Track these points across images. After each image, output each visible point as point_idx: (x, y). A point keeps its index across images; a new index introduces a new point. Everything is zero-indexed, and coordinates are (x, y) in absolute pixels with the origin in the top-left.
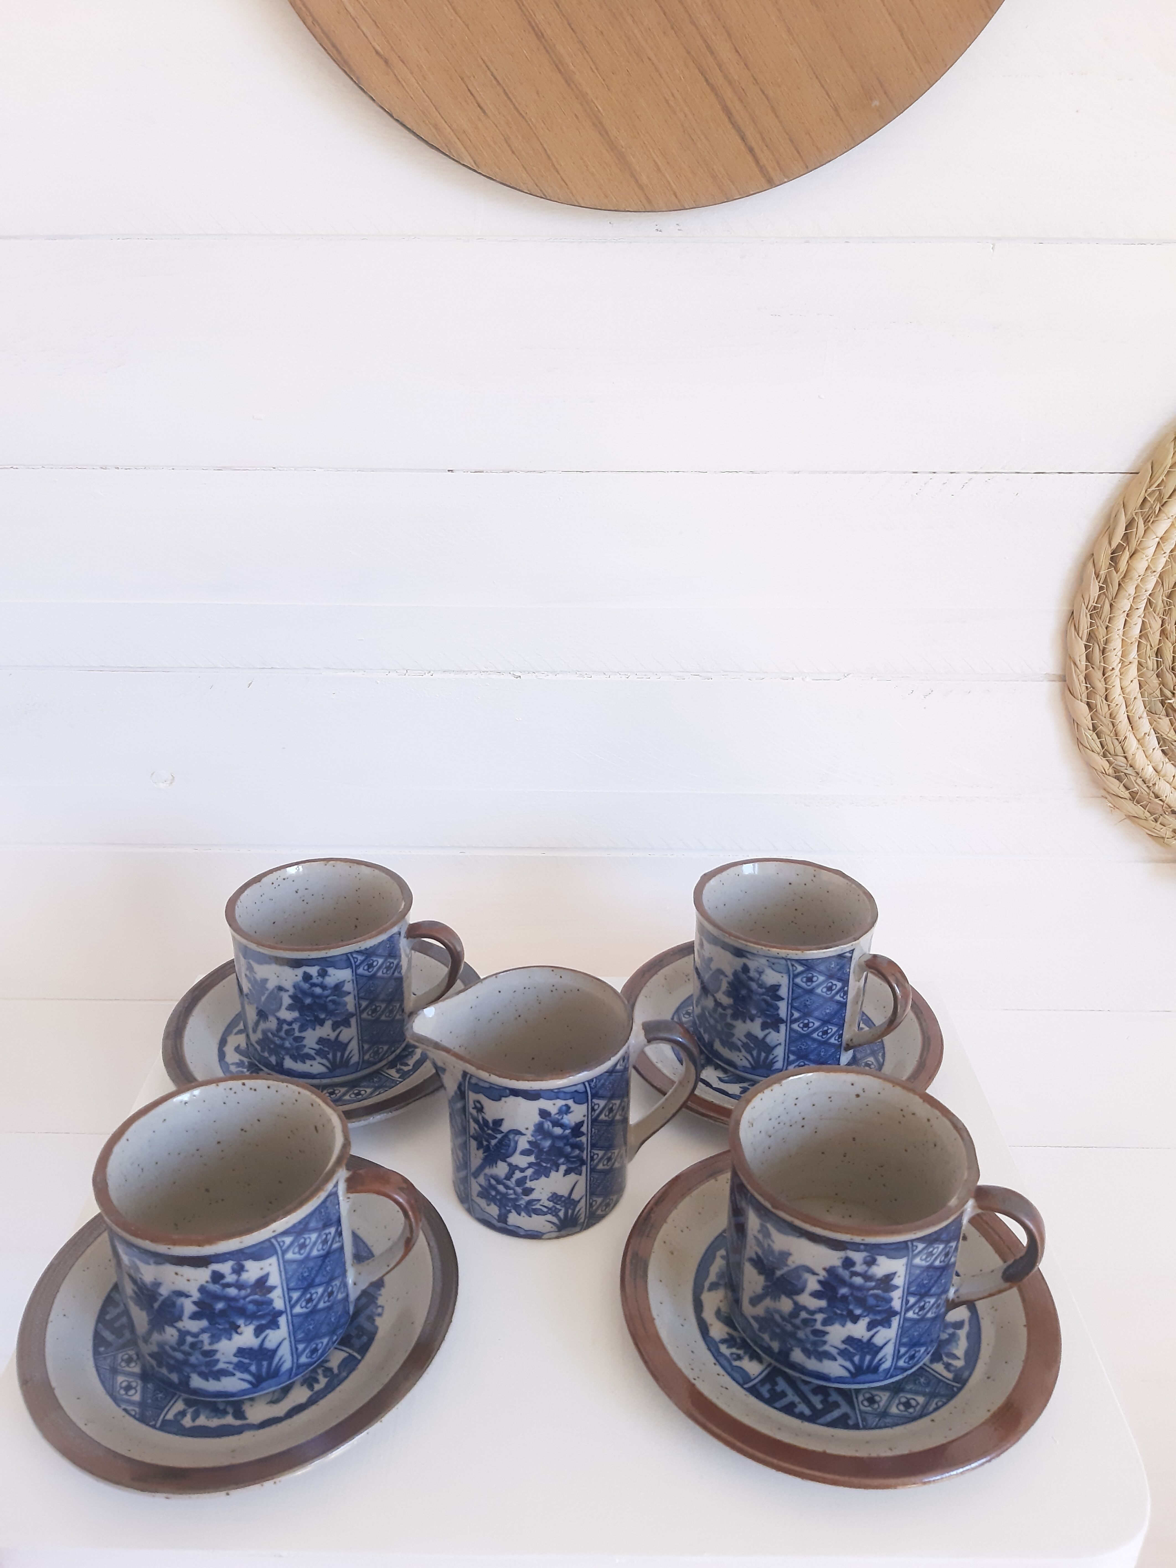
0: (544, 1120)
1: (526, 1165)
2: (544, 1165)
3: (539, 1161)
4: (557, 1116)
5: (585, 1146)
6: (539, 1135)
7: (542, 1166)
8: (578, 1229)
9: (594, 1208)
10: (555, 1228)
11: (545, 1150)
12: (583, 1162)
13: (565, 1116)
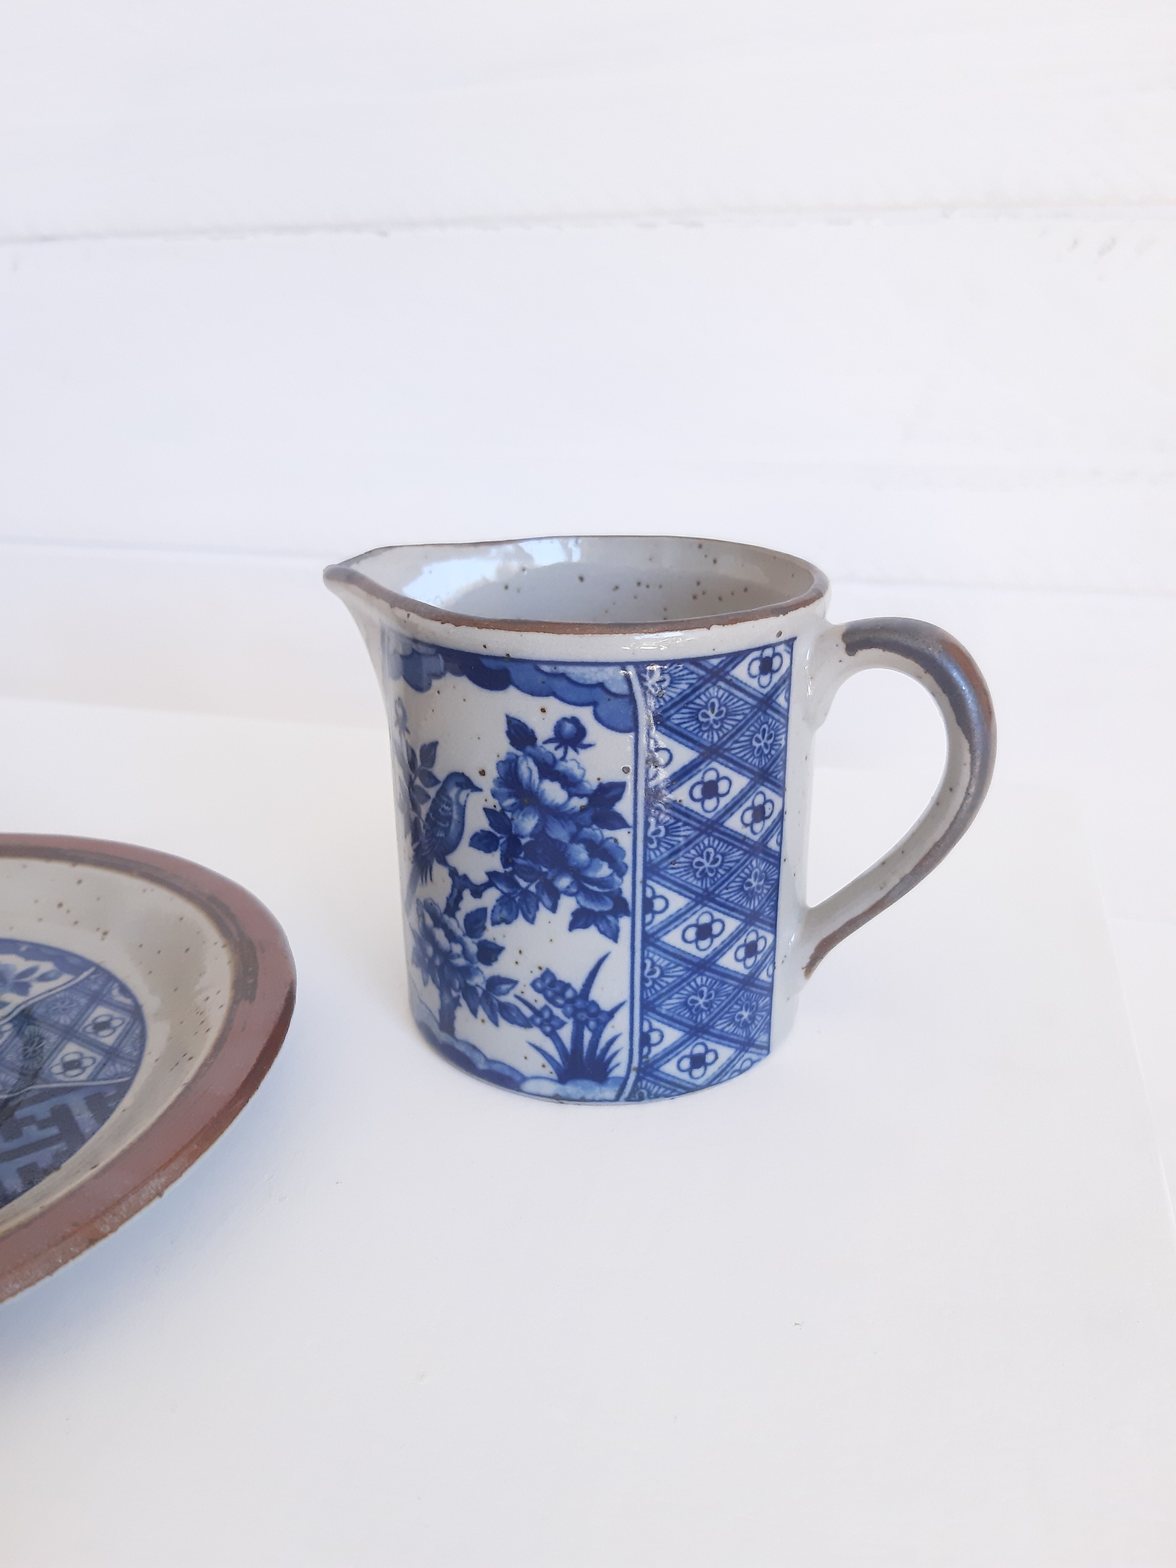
0: (519, 753)
1: (484, 879)
2: (523, 884)
3: (509, 869)
4: (551, 747)
5: (628, 860)
6: (510, 796)
7: (517, 885)
8: (609, 1092)
9: (656, 1051)
10: (549, 1070)
11: (524, 841)
12: (621, 907)
13: (571, 753)
